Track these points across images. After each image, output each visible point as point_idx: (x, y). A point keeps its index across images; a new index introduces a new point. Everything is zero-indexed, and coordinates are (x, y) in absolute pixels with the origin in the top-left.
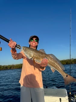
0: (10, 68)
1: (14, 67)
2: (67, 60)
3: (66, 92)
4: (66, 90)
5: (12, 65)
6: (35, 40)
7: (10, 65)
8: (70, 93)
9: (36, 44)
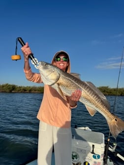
0: (30, 91)
1: (35, 91)
3: (104, 138)
4: (103, 135)
5: (33, 87)
7: (30, 87)
8: (109, 140)
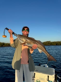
2: (57, 42)
4: (54, 69)
6: (26, 30)
9: (27, 33)
